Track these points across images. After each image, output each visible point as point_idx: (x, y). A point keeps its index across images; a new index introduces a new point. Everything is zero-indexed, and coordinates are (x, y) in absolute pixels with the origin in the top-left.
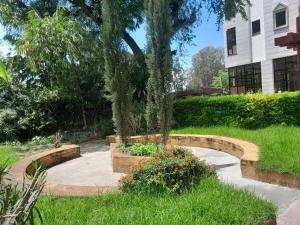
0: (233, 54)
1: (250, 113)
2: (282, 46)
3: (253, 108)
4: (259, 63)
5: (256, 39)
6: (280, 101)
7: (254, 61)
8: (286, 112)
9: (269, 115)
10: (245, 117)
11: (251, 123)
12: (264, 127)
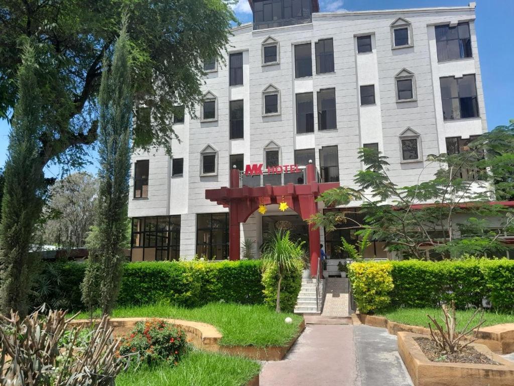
0: (141, 198)
1: (187, 287)
2: (212, 200)
3: (191, 279)
4: (179, 216)
5: (176, 181)
6: (220, 271)
7: (172, 213)
8: (226, 286)
9: (207, 290)
10: (180, 292)
11: (186, 300)
12: (201, 306)
